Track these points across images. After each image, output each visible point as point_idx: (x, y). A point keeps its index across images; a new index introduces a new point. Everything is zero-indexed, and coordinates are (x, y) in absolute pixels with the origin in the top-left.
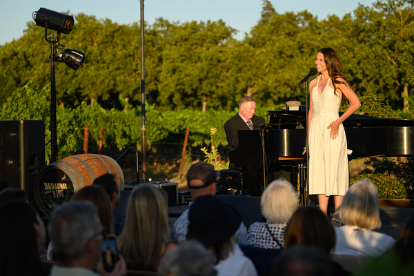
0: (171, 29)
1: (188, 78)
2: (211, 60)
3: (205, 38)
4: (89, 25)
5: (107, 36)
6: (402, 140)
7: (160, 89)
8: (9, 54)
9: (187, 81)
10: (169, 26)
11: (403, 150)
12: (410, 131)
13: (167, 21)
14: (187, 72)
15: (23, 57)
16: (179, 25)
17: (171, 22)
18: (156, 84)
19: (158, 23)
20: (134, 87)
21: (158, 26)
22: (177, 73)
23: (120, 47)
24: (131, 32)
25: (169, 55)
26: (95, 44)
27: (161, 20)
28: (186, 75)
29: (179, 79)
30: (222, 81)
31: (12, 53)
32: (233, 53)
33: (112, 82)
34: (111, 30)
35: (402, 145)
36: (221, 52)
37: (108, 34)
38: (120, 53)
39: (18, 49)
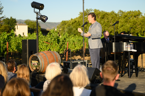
0: (123, 13)
1: (126, 28)
2: (134, 22)
3: (132, 15)
4: (97, 13)
5: (102, 16)
7: (118, 31)
8: (74, 22)
9: (126, 29)
10: (122, 12)
13: (122, 11)
14: (126, 26)
15: (78, 22)
16: (126, 12)
17: (123, 11)
18: (117, 30)
19: (119, 11)
20: (110, 31)
21: (119, 12)
22: (123, 26)
23: (106, 19)
24: (109, 14)
25: (121, 21)
26: (99, 18)
27: (120, 11)
28: (126, 27)
29: (124, 28)
30: (137, 28)
31: (75, 21)
32: (140, 20)
33: (104, 29)
34: (103, 14)
36: (137, 20)
37: (103, 15)
38: (106, 21)
39: (77, 20)
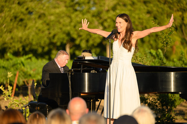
6: (170, 82)
11: (170, 89)
12: (177, 75)
35: (170, 85)
